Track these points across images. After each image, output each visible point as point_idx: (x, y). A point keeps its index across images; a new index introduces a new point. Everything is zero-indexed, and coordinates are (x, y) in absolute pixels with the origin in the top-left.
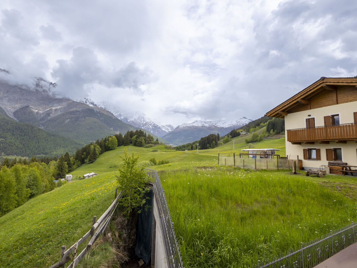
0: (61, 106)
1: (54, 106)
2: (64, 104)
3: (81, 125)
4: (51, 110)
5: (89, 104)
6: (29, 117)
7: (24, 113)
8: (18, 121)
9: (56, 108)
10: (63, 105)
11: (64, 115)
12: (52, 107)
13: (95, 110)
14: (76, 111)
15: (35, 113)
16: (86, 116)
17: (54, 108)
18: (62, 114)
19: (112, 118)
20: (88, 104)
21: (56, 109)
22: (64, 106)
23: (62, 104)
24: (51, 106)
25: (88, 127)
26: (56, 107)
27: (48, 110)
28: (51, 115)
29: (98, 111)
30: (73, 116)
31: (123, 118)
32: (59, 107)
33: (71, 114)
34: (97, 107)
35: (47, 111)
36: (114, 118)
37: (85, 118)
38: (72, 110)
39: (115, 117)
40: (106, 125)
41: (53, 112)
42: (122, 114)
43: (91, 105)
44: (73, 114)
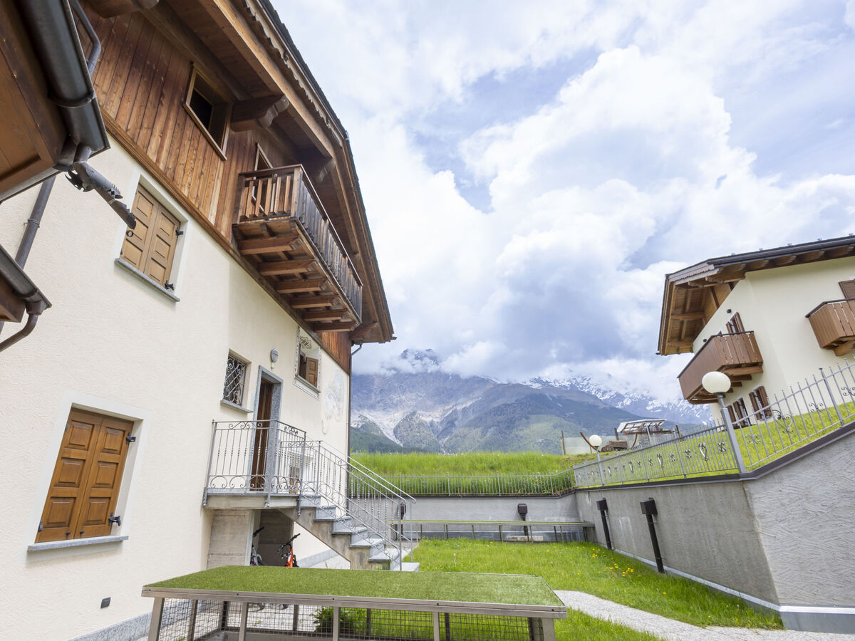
0: (472, 399)
1: (459, 404)
2: (478, 395)
3: (522, 437)
4: (455, 412)
5: (530, 384)
6: (418, 434)
7: (410, 427)
8: (402, 445)
9: (464, 406)
10: (476, 398)
11: (481, 419)
12: (456, 405)
13: (547, 394)
14: (506, 405)
15: (429, 425)
16: (529, 413)
17: (459, 408)
18: (478, 418)
19: (598, 406)
20: (528, 383)
21: (464, 409)
22: (476, 400)
23: (474, 396)
24: (453, 403)
25: (540, 440)
26: (462, 404)
27: (450, 414)
28: (456, 423)
29: (555, 395)
30: (500, 418)
31: (628, 403)
32: (469, 404)
33: (495, 415)
34: (552, 386)
35: (448, 416)
36: (602, 406)
37: (527, 418)
38: (496, 405)
39: (606, 404)
40: (584, 429)
41: (460, 417)
42: (623, 392)
43: (536, 386)
44: (499, 413)
